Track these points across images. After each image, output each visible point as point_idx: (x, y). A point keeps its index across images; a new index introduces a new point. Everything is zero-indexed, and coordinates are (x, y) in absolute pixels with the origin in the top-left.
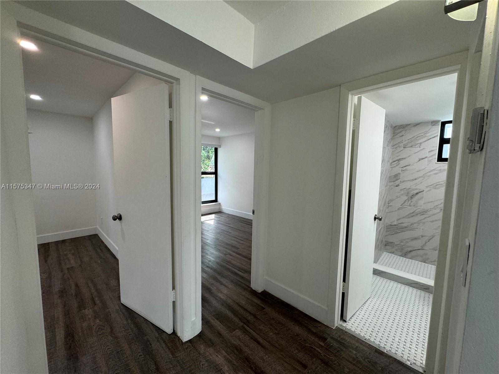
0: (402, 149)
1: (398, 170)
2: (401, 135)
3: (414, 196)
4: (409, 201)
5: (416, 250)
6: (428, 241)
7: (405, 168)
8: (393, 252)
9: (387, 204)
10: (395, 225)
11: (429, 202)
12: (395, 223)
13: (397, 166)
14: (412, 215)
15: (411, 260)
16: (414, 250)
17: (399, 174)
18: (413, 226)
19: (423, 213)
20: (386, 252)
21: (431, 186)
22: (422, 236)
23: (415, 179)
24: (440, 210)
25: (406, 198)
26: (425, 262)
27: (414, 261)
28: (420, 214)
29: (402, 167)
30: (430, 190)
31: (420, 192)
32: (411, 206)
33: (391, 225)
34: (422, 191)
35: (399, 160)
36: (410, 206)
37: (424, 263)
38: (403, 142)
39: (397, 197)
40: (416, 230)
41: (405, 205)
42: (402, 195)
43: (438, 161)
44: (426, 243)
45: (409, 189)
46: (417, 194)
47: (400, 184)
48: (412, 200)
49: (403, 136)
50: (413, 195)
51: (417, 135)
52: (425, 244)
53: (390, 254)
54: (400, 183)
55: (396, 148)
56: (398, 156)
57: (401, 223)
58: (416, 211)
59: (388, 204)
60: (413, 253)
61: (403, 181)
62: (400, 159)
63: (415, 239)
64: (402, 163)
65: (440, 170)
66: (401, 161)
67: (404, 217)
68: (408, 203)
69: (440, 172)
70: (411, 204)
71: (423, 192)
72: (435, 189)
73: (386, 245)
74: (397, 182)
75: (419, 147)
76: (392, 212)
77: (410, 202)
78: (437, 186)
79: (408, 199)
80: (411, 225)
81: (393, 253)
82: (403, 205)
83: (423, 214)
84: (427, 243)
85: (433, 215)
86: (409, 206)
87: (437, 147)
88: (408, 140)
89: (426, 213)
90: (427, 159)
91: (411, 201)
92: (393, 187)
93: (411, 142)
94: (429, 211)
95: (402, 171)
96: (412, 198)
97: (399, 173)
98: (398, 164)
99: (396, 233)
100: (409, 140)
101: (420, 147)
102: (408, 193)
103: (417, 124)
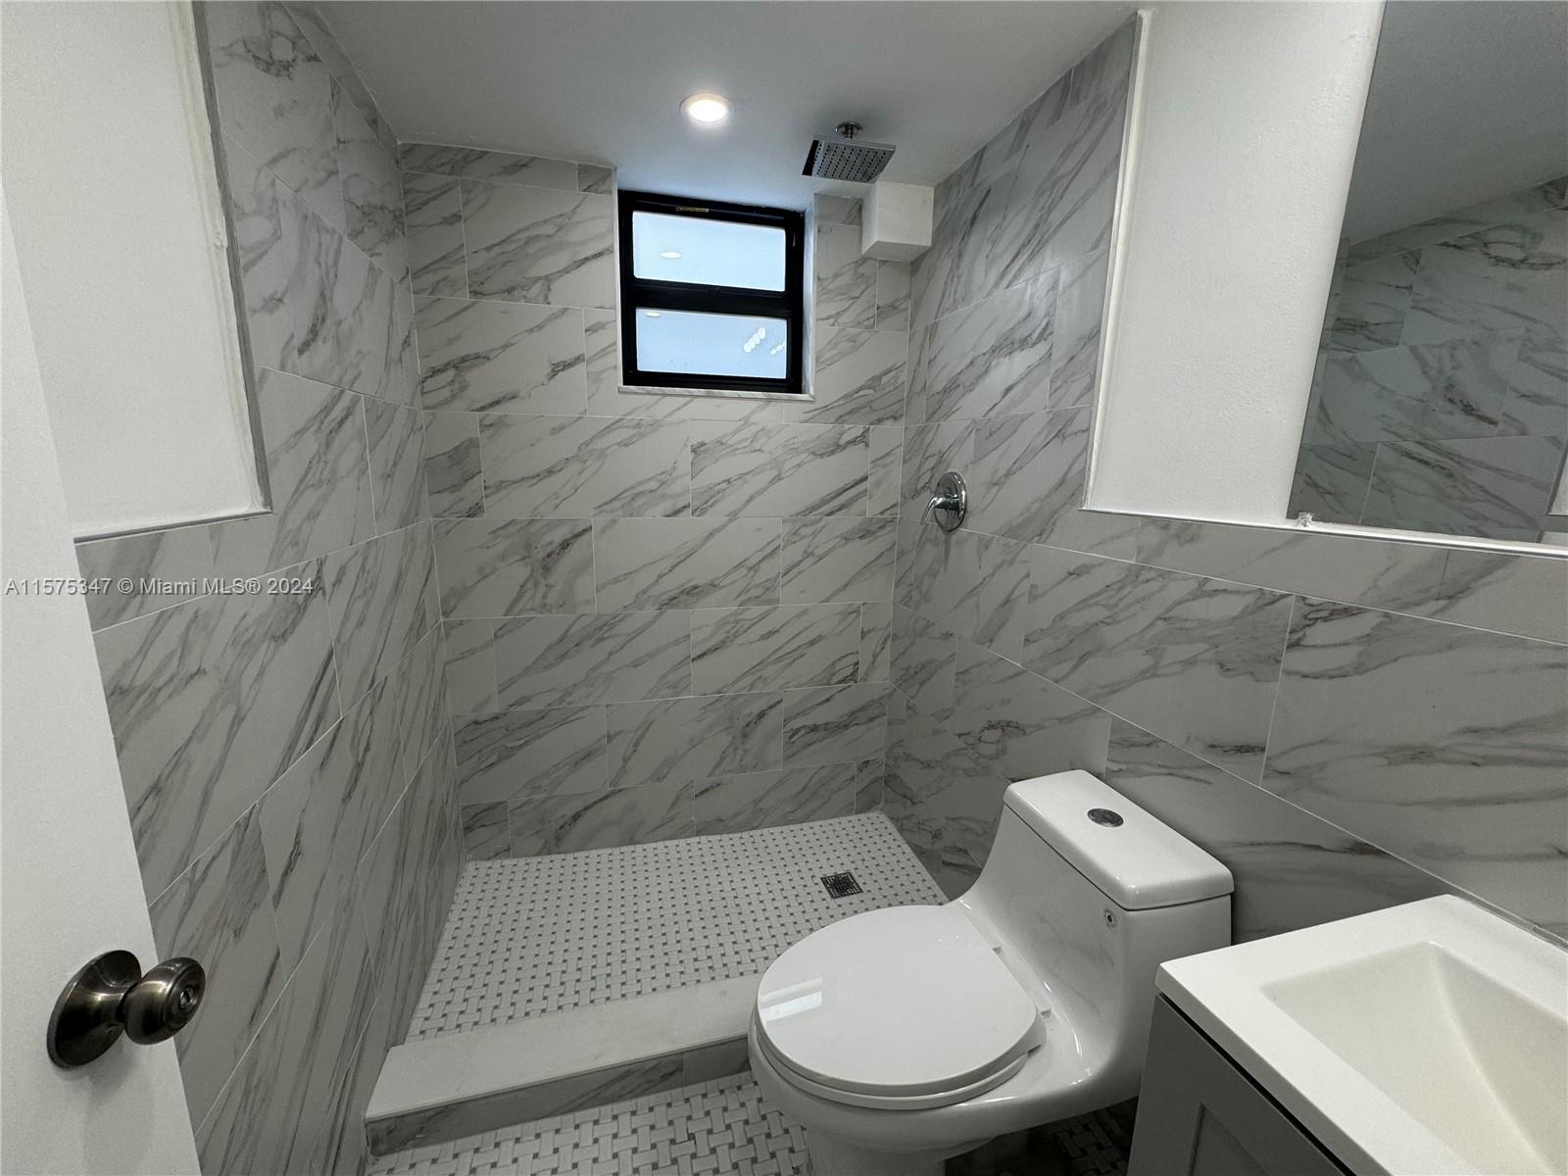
0: (468, 299)
1: (459, 423)
2: (447, 214)
3: (554, 556)
4: (536, 585)
5: (595, 803)
6: (631, 749)
7: (495, 413)
8: (508, 850)
9: (442, 619)
10: (496, 718)
11: (616, 581)
12: (495, 708)
13: (453, 397)
14: (562, 649)
15: (581, 855)
16: (587, 808)
17: (472, 444)
18: (569, 703)
19: (601, 630)
20: (475, 859)
21: (617, 504)
22: (610, 738)
23: (550, 472)
24: (655, 607)
25: (521, 572)
26: (632, 842)
27: (594, 853)
28: (591, 642)
29: (482, 409)
30: (614, 522)
31: (577, 536)
32: (550, 611)
33: (476, 723)
34: (584, 531)
35: (461, 364)
36: (544, 607)
37: (632, 848)
38: (462, 260)
39: (484, 574)
40: (583, 717)
41: (521, 611)
42: (503, 557)
43: (626, 382)
44: (626, 760)
45: (531, 522)
46: (565, 545)
47: (485, 503)
48: (551, 581)
49: (456, 218)
50: (549, 555)
51: (527, 229)
52: (624, 766)
53: (497, 863)
54: (487, 497)
55: (434, 289)
56: (450, 342)
57: (519, 703)
58: (574, 630)
59: (446, 614)
60: (590, 820)
61: (500, 486)
62: (464, 360)
63: (588, 755)
64: (482, 382)
65: (638, 425)
66: (469, 368)
67: (527, 671)
68: (533, 596)
69: (642, 435)
70: (548, 601)
71: (585, 537)
72: (631, 515)
73: (468, 829)
74: (472, 491)
75: (541, 298)
76: (472, 652)
77: (542, 589)
78: (639, 502)
79: (531, 575)
80: (561, 700)
81: (506, 852)
82: (517, 609)
83: (601, 639)
84: (629, 758)
85: (640, 631)
86: (541, 613)
87: (615, 308)
88: (488, 249)
89: (613, 632)
90: (581, 367)
91: (546, 586)
92: (453, 519)
93: (504, 264)
94: (620, 621)
95: (484, 427)
96: (547, 569)
97: (470, 440)
98: (457, 385)
99: (507, 754)
100: (496, 251)
101: (546, 297)
102: (528, 546)
103: (518, 166)
